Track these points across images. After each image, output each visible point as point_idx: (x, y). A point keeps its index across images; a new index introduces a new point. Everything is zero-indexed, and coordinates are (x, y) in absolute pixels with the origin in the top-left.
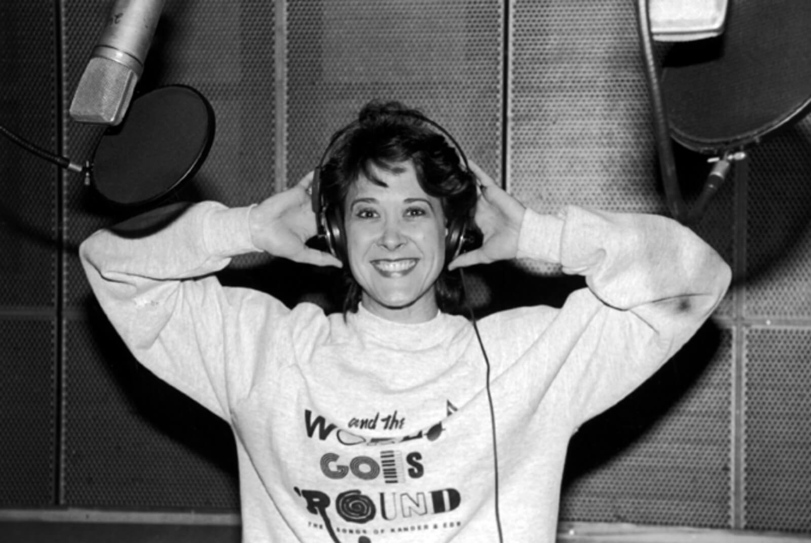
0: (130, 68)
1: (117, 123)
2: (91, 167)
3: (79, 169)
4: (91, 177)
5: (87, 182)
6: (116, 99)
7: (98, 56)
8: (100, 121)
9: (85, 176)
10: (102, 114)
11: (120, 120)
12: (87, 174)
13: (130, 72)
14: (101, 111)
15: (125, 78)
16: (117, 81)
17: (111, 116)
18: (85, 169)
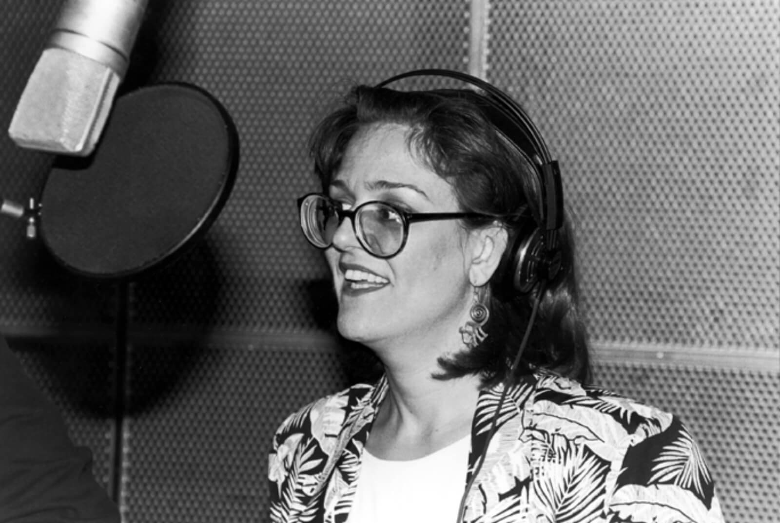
0: (107, 65)
1: (88, 152)
2: (37, 209)
3: (19, 212)
4: (37, 224)
5: (31, 233)
6: (86, 115)
7: (55, 46)
8: (58, 150)
9: (27, 224)
10: (62, 140)
11: (91, 146)
12: (32, 220)
13: (108, 71)
14: (61, 135)
15: (100, 81)
16: (87, 87)
17: (77, 142)
18: (28, 212)
